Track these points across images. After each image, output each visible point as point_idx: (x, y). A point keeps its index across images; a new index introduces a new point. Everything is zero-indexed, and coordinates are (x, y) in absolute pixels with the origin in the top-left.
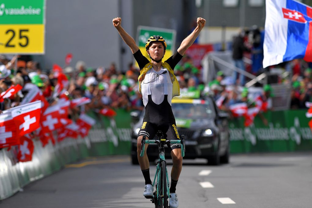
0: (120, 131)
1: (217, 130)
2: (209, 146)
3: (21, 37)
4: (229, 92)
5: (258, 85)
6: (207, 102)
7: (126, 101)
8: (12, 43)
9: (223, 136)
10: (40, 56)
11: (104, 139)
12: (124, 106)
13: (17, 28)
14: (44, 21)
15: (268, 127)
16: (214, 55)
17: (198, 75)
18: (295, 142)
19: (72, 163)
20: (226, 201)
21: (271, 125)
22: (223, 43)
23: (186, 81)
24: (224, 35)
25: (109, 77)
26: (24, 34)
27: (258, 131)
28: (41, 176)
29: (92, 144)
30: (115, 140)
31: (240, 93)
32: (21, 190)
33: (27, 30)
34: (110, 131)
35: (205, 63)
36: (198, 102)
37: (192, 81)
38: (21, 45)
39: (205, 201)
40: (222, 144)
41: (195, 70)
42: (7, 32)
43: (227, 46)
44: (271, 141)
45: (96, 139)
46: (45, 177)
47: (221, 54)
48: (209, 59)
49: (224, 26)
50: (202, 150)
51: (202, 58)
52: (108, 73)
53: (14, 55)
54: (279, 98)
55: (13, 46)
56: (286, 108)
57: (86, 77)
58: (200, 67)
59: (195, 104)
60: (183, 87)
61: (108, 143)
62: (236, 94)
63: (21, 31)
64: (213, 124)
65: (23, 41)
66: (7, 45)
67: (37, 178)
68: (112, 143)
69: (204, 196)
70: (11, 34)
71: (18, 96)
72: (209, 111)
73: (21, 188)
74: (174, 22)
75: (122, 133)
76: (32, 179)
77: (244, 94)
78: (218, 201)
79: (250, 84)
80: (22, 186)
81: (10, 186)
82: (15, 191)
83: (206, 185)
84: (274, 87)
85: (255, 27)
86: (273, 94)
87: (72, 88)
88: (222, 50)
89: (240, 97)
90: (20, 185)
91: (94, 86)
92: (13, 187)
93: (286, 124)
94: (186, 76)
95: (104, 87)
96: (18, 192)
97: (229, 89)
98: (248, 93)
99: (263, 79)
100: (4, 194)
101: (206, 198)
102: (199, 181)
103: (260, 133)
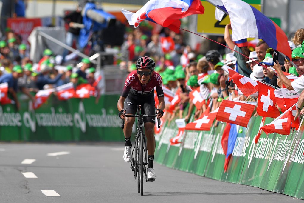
16: (42, 30)
21: (103, 111)
22: (53, 17)
35: (32, 39)
39: (27, 193)
43: (57, 21)
47: (51, 29)
48: (37, 35)
51: (29, 33)
69: (26, 188)
78: (41, 193)
83: (29, 175)
99: (96, 59)
101: (29, 189)
102: (21, 171)
103: (92, 119)
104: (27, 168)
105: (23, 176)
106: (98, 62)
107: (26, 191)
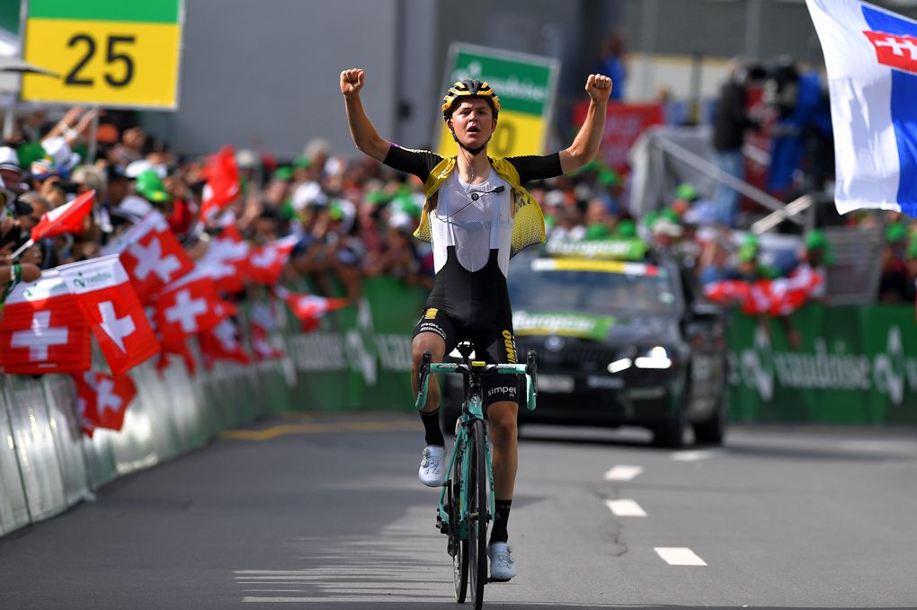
0: (382, 342)
1: (684, 349)
2: (657, 392)
3: (111, 58)
4: (703, 245)
5: (786, 228)
6: (661, 272)
7: (406, 256)
8: (84, 74)
9: (702, 368)
10: (164, 115)
11: (338, 363)
12: (397, 270)
13: (100, 31)
14: (181, 14)
15: (813, 352)
16: (664, 135)
17: (617, 192)
18: (887, 397)
19: (241, 426)
20: (679, 556)
21: (820, 345)
22: (694, 103)
23: (582, 206)
24: (696, 80)
25: (360, 185)
26: (120, 48)
27: (780, 360)
28: (151, 460)
29: (301, 375)
30: (367, 366)
31: (736, 249)
32: (91, 497)
33: (129, 39)
34: (354, 339)
35: (639, 158)
36: (637, 269)
37: (597, 207)
38: (109, 80)
39: (620, 555)
40: (699, 389)
41: (608, 177)
42: (73, 42)
43: (703, 114)
44: (819, 392)
45: (314, 362)
46: (161, 464)
47: (686, 134)
48: (652, 147)
49: (698, 55)
50: (638, 403)
51: (631, 142)
52: (355, 175)
53: (89, 109)
54: (846, 268)
55: (88, 83)
56: (865, 299)
57: (292, 181)
58: (626, 169)
59: (631, 275)
60: (571, 223)
61: (346, 376)
62: (722, 251)
63: (113, 40)
64: (673, 334)
65: (118, 70)
66: (71, 79)
67: (137, 465)
68: (360, 376)
69: (616, 542)
70: (82, 48)
71: (94, 227)
72: (667, 298)
73: (92, 491)
74: (556, 37)
75: (390, 348)
76: (123, 468)
77: (747, 253)
78: (656, 555)
79: (764, 224)
80: (95, 486)
81: (59, 485)
82: (72, 500)
83: (624, 508)
84: (833, 236)
85: (784, 60)
86: (832, 256)
87: (252, 211)
88: (690, 123)
89: (735, 261)
90: (89, 484)
91: (315, 209)
92: (68, 486)
93: (863, 345)
94: (582, 192)
95: (342, 213)
96: (82, 502)
97: (706, 234)
98: (758, 250)
99: (803, 212)
100: (42, 506)
101: (623, 544)
102: (604, 497)
103: (788, 366)
104: (619, 490)
105: (608, 510)
106: (810, 220)
107: (616, 548)
